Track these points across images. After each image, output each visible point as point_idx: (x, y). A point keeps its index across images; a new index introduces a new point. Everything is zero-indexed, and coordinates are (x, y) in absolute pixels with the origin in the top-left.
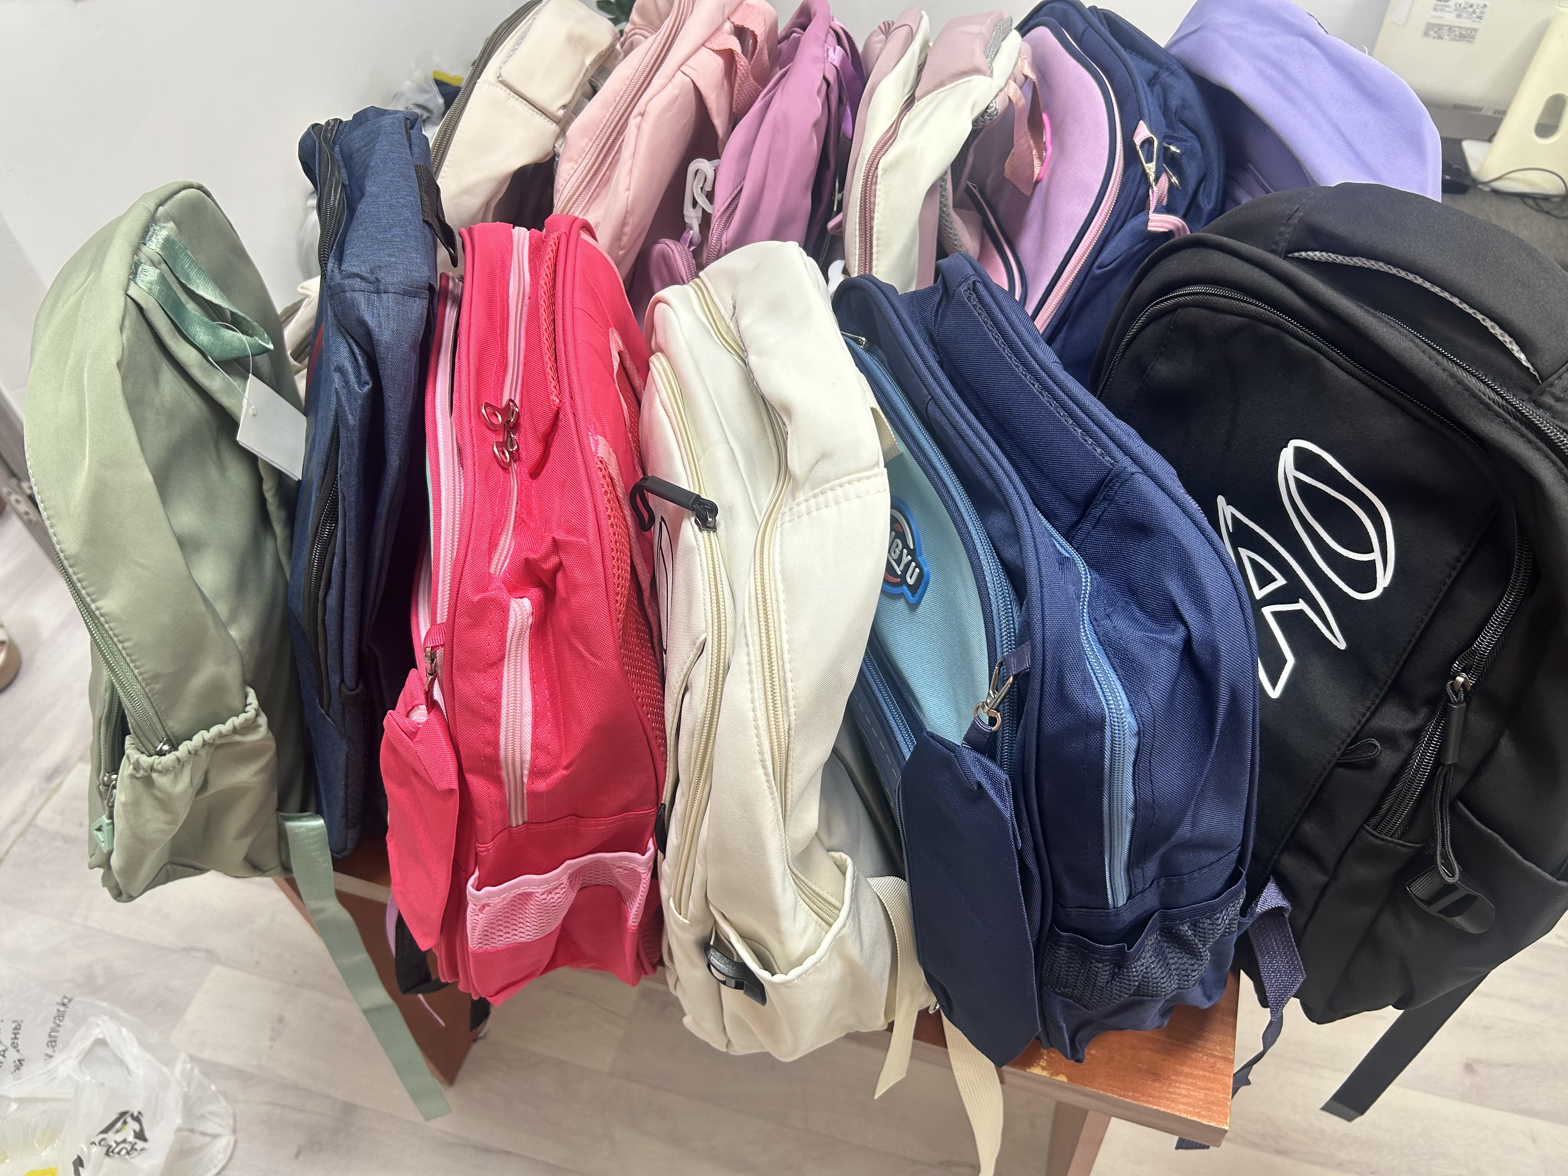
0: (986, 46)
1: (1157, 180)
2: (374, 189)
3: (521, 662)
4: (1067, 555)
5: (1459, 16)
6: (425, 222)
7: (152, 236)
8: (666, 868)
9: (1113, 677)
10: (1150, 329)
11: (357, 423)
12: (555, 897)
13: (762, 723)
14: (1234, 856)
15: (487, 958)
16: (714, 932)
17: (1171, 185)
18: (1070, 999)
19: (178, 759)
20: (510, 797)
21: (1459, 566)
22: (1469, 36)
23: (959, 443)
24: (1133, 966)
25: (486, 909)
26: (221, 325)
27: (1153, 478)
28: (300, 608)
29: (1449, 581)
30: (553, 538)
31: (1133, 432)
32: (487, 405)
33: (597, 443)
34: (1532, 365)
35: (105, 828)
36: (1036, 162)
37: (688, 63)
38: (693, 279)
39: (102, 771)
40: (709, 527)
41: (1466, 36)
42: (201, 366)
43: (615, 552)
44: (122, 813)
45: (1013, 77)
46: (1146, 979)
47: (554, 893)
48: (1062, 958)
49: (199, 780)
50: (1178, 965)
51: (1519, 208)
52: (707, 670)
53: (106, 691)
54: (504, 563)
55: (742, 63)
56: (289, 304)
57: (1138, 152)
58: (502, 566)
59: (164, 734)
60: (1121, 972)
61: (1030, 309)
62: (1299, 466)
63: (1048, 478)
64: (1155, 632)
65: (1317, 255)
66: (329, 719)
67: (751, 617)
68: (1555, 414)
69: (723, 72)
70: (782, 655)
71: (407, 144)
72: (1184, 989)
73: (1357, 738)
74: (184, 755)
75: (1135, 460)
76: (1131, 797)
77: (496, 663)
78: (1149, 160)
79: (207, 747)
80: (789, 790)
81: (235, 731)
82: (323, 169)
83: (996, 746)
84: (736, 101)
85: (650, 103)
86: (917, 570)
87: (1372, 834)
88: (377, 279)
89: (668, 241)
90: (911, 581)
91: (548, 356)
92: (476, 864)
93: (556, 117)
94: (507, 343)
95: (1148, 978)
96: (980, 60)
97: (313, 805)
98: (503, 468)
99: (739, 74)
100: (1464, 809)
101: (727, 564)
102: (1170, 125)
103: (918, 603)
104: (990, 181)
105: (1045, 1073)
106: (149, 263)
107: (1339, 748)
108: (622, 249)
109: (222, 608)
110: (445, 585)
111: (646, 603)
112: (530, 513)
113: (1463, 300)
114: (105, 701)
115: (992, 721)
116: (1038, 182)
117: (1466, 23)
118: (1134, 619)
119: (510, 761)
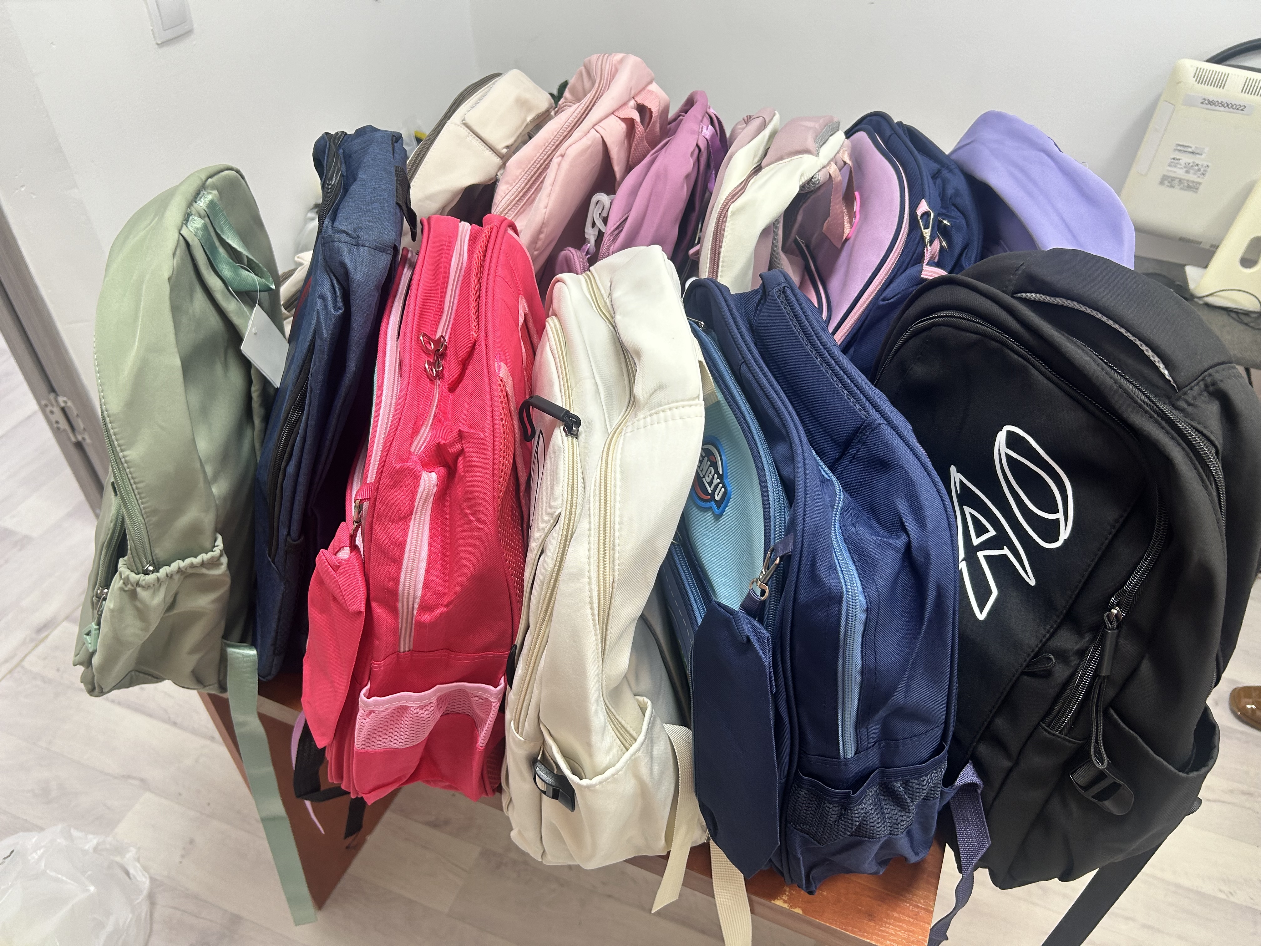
0: (816, 136)
1: (931, 242)
2: (364, 176)
3: (424, 520)
4: (828, 478)
5: (1187, 172)
6: (397, 204)
7: (201, 198)
8: (511, 696)
9: (852, 567)
10: (911, 342)
11: (329, 336)
12: (425, 713)
13: (594, 575)
14: (939, 731)
15: (367, 757)
16: (542, 748)
17: (942, 248)
18: (807, 834)
19: (158, 579)
20: (402, 626)
21: (1118, 525)
22: (1194, 188)
23: (760, 392)
24: (855, 808)
25: (372, 715)
26: (241, 266)
27: (895, 429)
28: (266, 477)
29: (1110, 537)
30: (460, 430)
31: (884, 396)
32: (424, 335)
33: (500, 367)
34: (1172, 378)
35: (93, 632)
36: (847, 225)
37: (600, 124)
38: (585, 271)
39: (97, 585)
40: (573, 434)
41: (1193, 187)
42: (223, 292)
43: (503, 445)
44: (109, 617)
45: (834, 160)
46: (865, 822)
47: (424, 709)
48: (803, 799)
49: (170, 600)
50: (890, 815)
51: (1224, 319)
52: (558, 536)
53: (112, 522)
54: (421, 447)
55: (639, 129)
56: (286, 270)
57: (918, 221)
58: (420, 449)
59: (150, 558)
60: (846, 813)
61: (831, 330)
62: (1009, 445)
63: (821, 425)
64: (886, 537)
65: (1033, 296)
66: (274, 566)
67: (594, 496)
68: (1187, 415)
69: (625, 134)
70: (614, 526)
71: (392, 151)
72: (894, 835)
73: (1038, 654)
74: (163, 577)
75: (883, 415)
76: (859, 663)
77: (406, 517)
78: (926, 227)
79: (180, 574)
80: (609, 632)
81: (203, 564)
82: (330, 160)
83: (764, 614)
84: (633, 156)
85: (570, 148)
86: (723, 489)
87: (1046, 730)
88: (358, 236)
89: (570, 249)
90: (717, 498)
91: (473, 305)
92: (369, 679)
93: (500, 153)
94: (445, 297)
95: (867, 821)
96: (810, 144)
97: (250, 638)
98: (431, 380)
99: (637, 137)
100: (1114, 714)
101: (583, 460)
102: (944, 205)
103: (721, 514)
104: (814, 240)
105: (786, 906)
106: (197, 215)
107: (1025, 660)
108: (537, 250)
109: (209, 469)
110: (376, 457)
111: (521, 495)
112: (445, 413)
113: (1128, 330)
114: (109, 529)
115: (763, 592)
116: (847, 239)
117: (1192, 177)
118: (871, 528)
119: (406, 595)
